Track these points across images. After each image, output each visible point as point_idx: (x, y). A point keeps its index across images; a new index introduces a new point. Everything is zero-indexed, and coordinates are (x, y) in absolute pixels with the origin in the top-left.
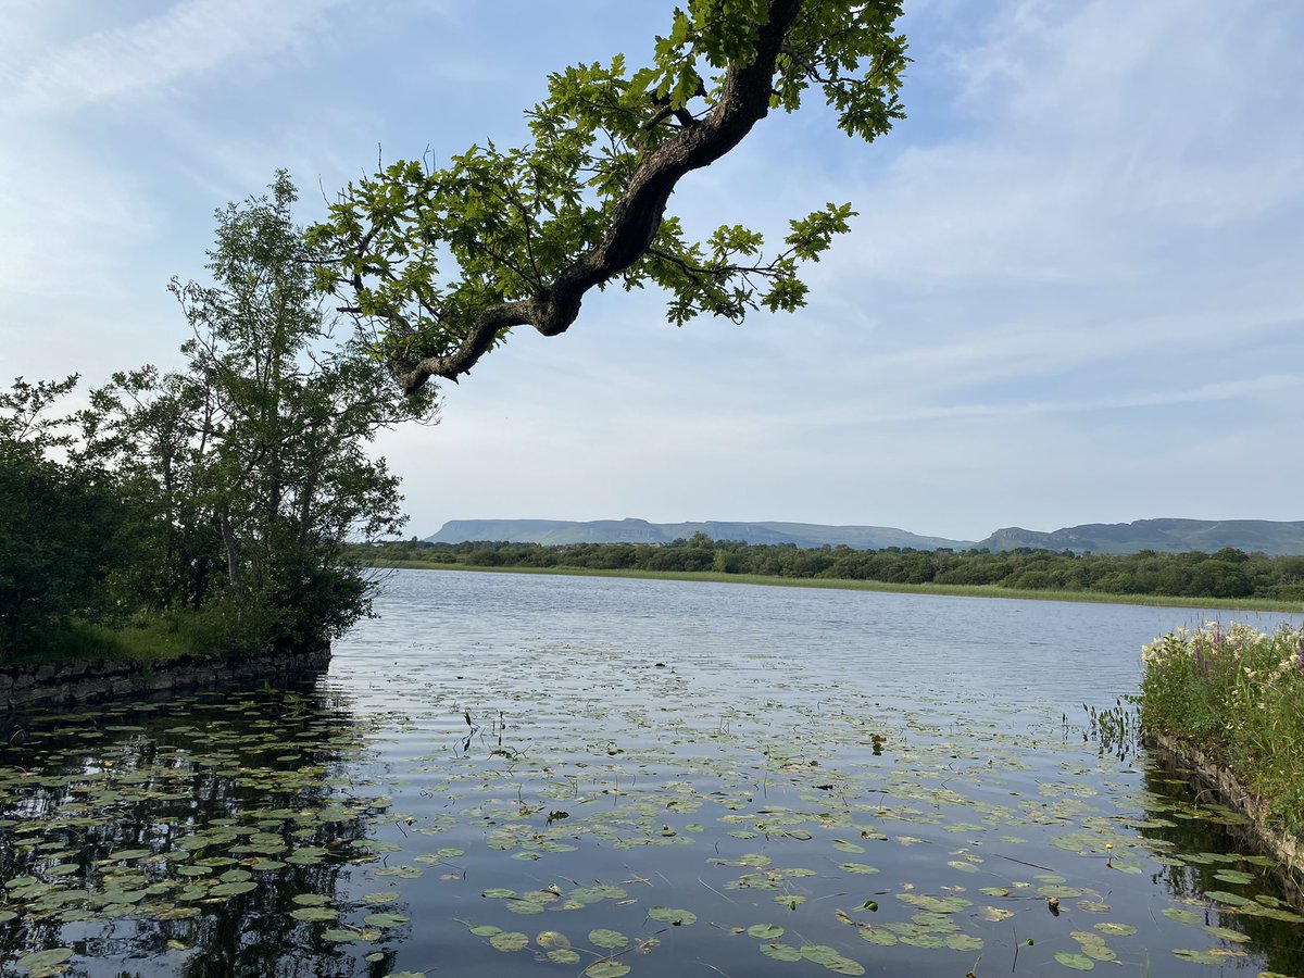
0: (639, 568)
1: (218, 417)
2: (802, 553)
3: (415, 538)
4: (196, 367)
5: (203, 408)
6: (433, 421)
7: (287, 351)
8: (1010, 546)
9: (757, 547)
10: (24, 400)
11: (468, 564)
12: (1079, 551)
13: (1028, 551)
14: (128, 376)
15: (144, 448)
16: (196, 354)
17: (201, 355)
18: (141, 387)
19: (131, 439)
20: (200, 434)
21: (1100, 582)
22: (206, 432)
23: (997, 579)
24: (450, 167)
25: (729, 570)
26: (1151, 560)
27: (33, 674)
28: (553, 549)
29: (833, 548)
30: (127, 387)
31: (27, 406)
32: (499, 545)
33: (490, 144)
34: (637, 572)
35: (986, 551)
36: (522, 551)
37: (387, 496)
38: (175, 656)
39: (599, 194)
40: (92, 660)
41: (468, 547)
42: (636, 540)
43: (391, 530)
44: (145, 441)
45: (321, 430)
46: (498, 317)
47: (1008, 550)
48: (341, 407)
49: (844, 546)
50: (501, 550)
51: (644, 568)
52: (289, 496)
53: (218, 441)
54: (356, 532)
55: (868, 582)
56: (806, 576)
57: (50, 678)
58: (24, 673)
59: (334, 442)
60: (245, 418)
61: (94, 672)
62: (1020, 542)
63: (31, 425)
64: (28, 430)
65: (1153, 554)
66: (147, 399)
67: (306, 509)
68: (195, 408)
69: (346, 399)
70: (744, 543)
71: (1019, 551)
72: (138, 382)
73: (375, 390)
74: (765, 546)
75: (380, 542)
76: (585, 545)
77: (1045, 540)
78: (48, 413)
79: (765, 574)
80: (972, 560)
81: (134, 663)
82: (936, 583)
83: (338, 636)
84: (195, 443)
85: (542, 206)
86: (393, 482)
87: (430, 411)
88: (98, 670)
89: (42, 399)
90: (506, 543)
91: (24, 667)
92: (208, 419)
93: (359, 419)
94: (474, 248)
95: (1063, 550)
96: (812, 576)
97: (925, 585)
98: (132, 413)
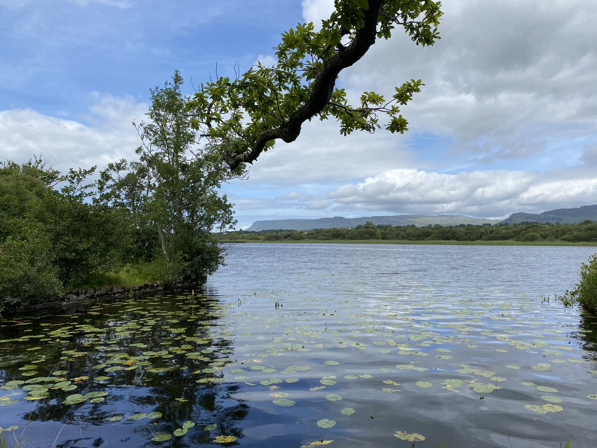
0: (341, 239)
1: (153, 181)
2: (417, 229)
3: (241, 230)
4: (142, 159)
5: (147, 177)
6: (245, 178)
7: (181, 150)
8: (519, 221)
9: (397, 227)
10: (73, 178)
11: (265, 240)
12: (554, 222)
13: (527, 223)
14: (115, 165)
15: (123, 196)
16: (142, 154)
17: (145, 154)
18: (120, 169)
19: (117, 192)
20: (146, 189)
21: (564, 237)
22: (148, 188)
23: (513, 237)
24: (242, 78)
25: (383, 239)
26: (590, 225)
27: (85, 294)
28: (301, 232)
29: (433, 226)
30: (115, 170)
31: (75, 180)
32: (277, 231)
33: (259, 62)
34: (341, 241)
35: (506, 224)
36: (288, 233)
37: (227, 212)
38: (142, 284)
39: (307, 81)
40: (108, 288)
41: (264, 232)
42: (339, 226)
43: (231, 227)
44: (123, 193)
45: (198, 184)
46: (267, 136)
47: (518, 223)
48: (206, 174)
49: (438, 225)
50: (279, 234)
51: (344, 239)
52: (186, 214)
53: (153, 191)
54: (215, 229)
55: (451, 241)
56: (420, 240)
57: (92, 295)
58: (82, 294)
59: (204, 190)
60: (165, 180)
61: (109, 292)
62: (524, 219)
63: (77, 188)
64: (76, 191)
65: (590, 222)
66: (123, 174)
67: (193, 219)
68: (143, 177)
69: (207, 170)
70: (390, 226)
71: (523, 223)
72: (119, 167)
73: (220, 165)
74: (400, 227)
75: (226, 232)
76: (316, 230)
77: (536, 218)
78: (83, 183)
79: (400, 239)
80: (500, 228)
81: (125, 289)
82: (483, 240)
83: (210, 274)
84: (144, 193)
85: (282, 88)
86: (230, 206)
87: (244, 174)
88: (111, 292)
89: (81, 177)
90: (281, 230)
91: (81, 291)
92: (149, 182)
93: (214, 179)
94: (254, 108)
95: (545, 222)
96: (423, 240)
97: (478, 241)
98: (117, 181)
